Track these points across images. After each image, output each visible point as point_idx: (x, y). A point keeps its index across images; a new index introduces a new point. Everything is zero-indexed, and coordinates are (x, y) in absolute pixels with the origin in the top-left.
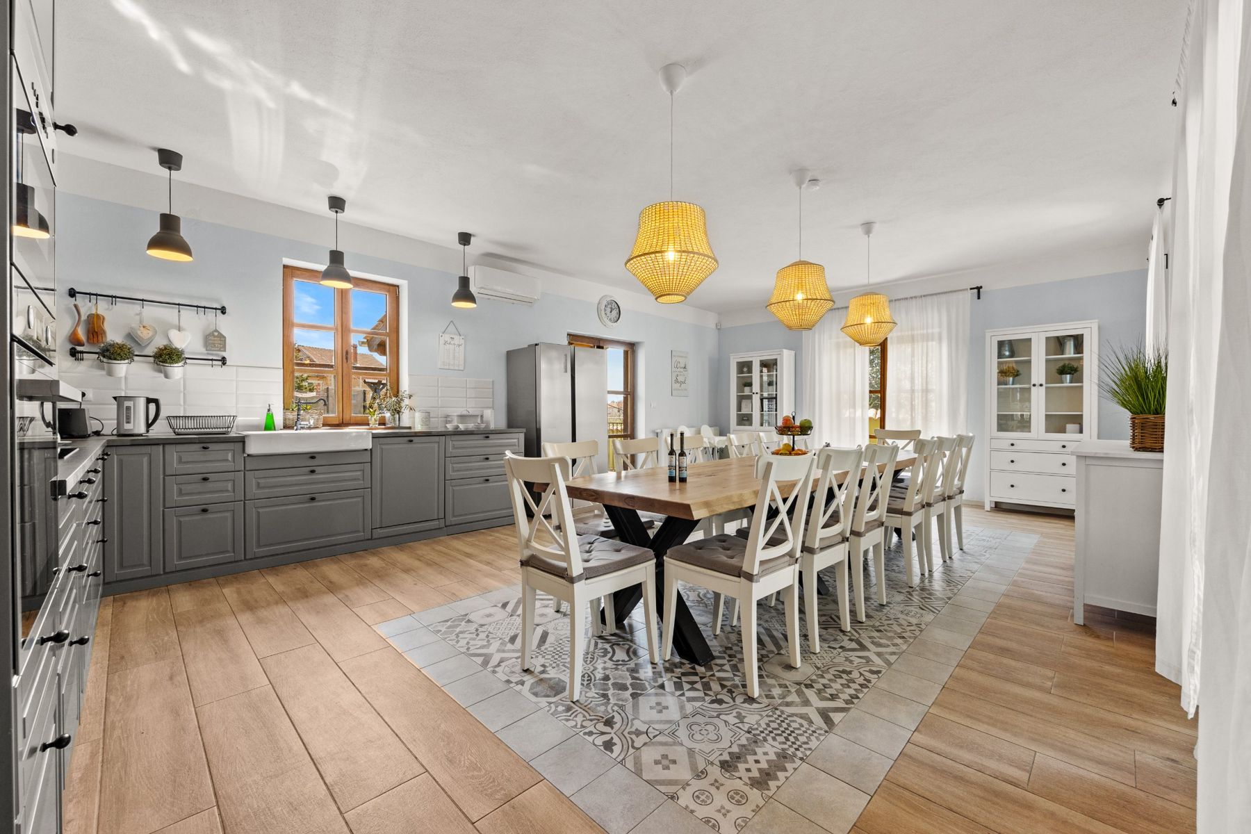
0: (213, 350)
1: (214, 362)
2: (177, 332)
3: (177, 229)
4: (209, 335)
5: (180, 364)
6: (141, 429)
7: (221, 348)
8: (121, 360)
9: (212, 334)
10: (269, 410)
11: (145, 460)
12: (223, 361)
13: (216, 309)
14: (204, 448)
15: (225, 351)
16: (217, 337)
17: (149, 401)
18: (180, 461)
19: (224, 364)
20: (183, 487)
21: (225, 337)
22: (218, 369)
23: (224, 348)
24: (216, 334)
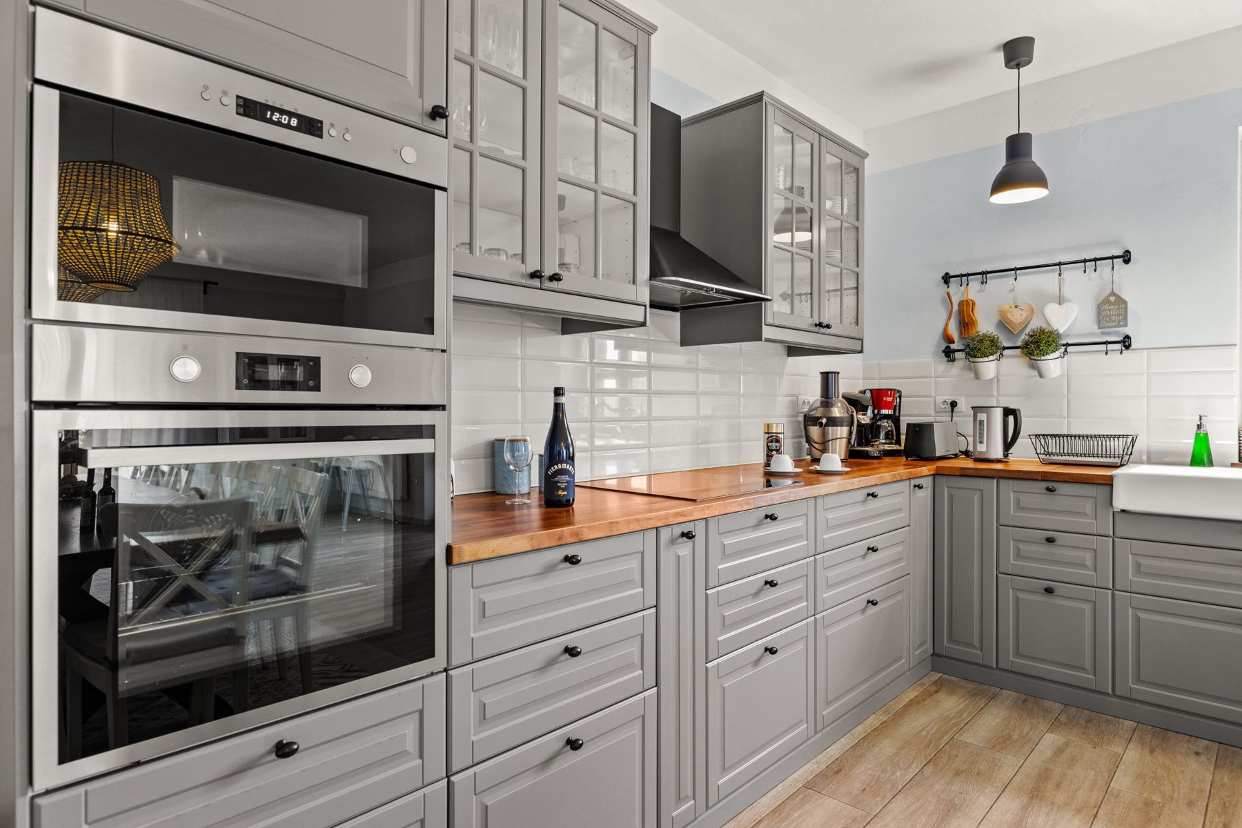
0: (1109, 327)
1: (1110, 347)
2: (1056, 306)
3: (1028, 153)
4: (1103, 303)
5: (1057, 354)
6: (998, 452)
7: (1119, 321)
8: (982, 357)
9: (1106, 301)
10: (1199, 427)
11: (977, 498)
12: (1126, 343)
13: (1112, 258)
14: (1048, 489)
15: (1126, 325)
16: (1114, 304)
17: (1008, 412)
18: (1018, 506)
19: (1128, 347)
20: (1022, 547)
21: (1125, 302)
22: (1118, 359)
23: (1124, 321)
24: (1112, 299)
